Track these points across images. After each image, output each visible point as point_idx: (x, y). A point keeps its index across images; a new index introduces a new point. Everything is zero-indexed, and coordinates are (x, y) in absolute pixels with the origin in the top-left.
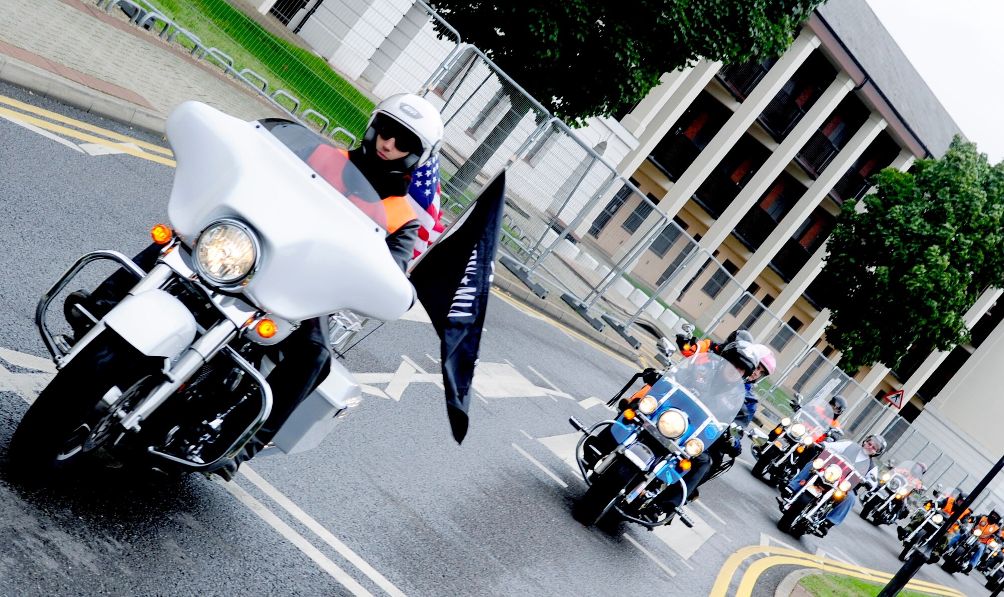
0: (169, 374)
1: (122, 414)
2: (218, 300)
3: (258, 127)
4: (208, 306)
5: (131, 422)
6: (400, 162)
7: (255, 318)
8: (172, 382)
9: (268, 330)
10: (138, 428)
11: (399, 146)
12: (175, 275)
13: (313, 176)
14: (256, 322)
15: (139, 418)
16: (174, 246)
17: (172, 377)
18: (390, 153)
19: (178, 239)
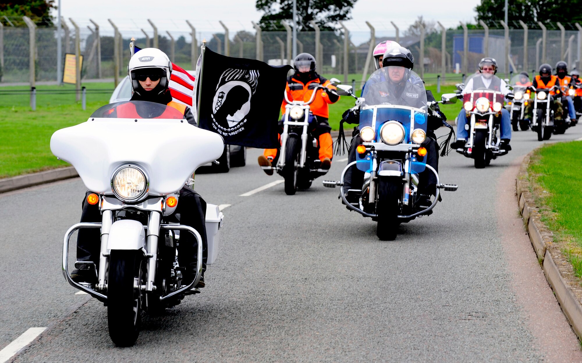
0: (148, 254)
1: (143, 287)
2: (141, 207)
3: (93, 120)
4: (139, 213)
5: (150, 286)
7: (163, 202)
8: (152, 257)
9: (173, 202)
10: (155, 287)
11: (153, 79)
12: (114, 212)
13: (136, 121)
14: (165, 203)
15: (152, 282)
16: (102, 200)
17: (151, 254)
18: (152, 85)
19: (102, 195)
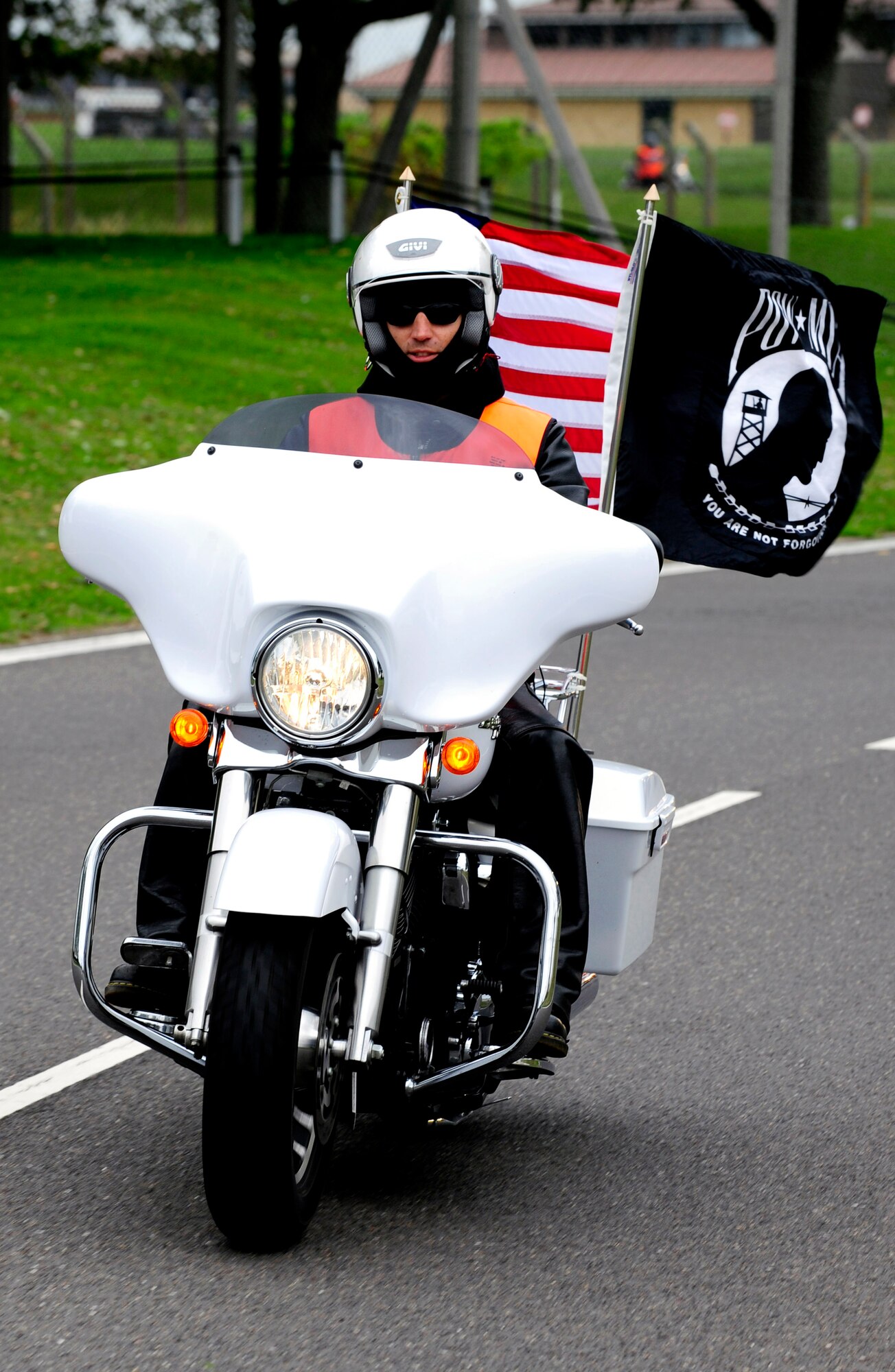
0: (364, 934)
1: (339, 1045)
2: (352, 766)
3: (211, 451)
4: (344, 785)
5: (362, 1047)
6: (459, 345)
7: (429, 753)
8: (377, 943)
9: (464, 757)
10: (380, 1049)
12: (258, 776)
13: (358, 465)
14: (436, 759)
15: (369, 1032)
16: (221, 733)
17: (373, 935)
18: (434, 340)
19: (221, 717)
